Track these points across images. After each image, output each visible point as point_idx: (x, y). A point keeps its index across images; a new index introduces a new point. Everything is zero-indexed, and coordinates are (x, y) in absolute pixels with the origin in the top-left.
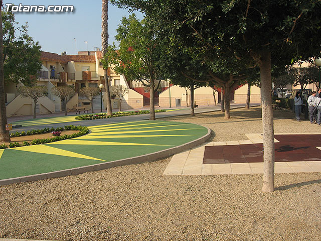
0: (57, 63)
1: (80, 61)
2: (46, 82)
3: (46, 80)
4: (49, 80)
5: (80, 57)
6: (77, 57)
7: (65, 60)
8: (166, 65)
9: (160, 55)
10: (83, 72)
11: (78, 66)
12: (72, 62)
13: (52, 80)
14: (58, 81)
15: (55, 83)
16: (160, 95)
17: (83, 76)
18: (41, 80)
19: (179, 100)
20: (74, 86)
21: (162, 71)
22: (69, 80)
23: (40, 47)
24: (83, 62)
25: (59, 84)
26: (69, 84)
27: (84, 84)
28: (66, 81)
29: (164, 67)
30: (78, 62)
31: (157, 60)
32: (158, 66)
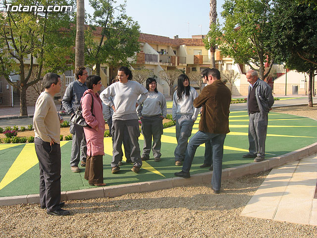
0: (168, 47)
1: (192, 45)
2: (156, 65)
3: (156, 64)
4: (158, 63)
5: (193, 40)
6: (189, 40)
7: (177, 44)
8: (278, 45)
9: (271, 32)
10: (194, 56)
11: (190, 49)
12: (183, 46)
13: (161, 64)
14: (167, 64)
15: (165, 66)
16: (275, 82)
17: (194, 59)
18: (151, 63)
19: (297, 88)
20: (185, 70)
21: (273, 53)
22: (180, 64)
23: (139, 27)
24: (195, 45)
25: (169, 68)
26: (179, 68)
27: (195, 68)
28: (176, 65)
29: (275, 47)
30: (190, 45)
31: (268, 38)
32: (268, 46)
